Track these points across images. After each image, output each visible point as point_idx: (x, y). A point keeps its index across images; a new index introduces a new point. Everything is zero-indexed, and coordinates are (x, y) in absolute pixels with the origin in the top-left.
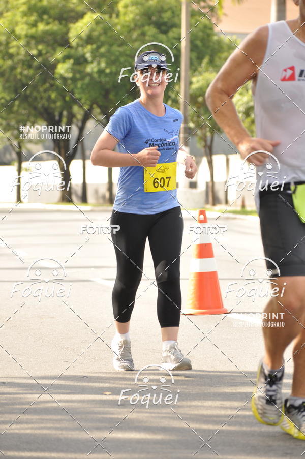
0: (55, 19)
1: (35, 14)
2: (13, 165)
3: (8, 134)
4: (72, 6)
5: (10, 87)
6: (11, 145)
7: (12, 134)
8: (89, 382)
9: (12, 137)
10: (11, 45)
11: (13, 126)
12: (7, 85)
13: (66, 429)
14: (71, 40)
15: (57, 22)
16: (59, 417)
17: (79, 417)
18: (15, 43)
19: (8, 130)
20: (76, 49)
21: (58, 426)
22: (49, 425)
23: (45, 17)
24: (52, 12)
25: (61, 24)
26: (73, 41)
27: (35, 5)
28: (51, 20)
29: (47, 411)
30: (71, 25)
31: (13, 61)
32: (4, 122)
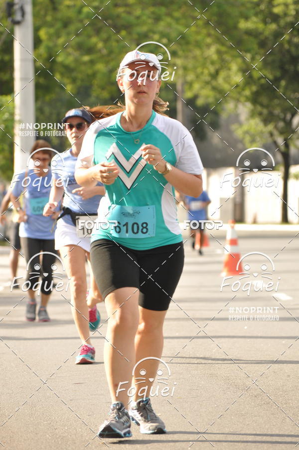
2: (278, 170)
3: (270, 127)
6: (275, 143)
7: (276, 127)
9: (276, 133)
11: (278, 116)
12: (270, 59)
19: (270, 122)
31: (278, 25)
32: (265, 111)
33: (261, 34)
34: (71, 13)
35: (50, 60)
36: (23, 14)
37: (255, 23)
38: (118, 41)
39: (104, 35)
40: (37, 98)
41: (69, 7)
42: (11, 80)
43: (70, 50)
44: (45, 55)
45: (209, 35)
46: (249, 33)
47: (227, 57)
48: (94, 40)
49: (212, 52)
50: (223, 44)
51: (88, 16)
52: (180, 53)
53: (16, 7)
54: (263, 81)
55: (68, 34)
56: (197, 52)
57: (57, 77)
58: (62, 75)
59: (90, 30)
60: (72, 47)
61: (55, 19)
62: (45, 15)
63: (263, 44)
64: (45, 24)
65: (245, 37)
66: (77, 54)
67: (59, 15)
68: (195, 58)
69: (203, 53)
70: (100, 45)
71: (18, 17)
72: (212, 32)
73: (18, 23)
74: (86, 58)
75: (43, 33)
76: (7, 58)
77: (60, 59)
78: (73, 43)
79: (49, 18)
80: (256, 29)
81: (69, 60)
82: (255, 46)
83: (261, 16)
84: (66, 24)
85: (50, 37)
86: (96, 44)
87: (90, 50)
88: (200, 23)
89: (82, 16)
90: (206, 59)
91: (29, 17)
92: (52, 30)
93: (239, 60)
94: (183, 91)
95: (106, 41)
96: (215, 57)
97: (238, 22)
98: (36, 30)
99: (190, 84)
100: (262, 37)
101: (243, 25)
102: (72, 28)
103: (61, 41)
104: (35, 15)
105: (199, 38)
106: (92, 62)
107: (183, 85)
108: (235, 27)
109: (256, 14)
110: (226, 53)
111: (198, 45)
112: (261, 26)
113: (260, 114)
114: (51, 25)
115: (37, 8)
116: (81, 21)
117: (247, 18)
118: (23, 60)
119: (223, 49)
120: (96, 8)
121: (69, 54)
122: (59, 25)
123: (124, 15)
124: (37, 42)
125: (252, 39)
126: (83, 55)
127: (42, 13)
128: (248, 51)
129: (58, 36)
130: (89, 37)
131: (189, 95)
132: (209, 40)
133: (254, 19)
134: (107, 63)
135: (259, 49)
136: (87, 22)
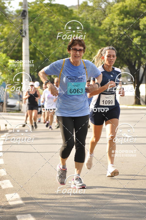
0: (133, 17)
1: (123, 15)
4: (141, 10)
8: (144, 194)
10: (111, 30)
13: (132, 217)
14: (140, 27)
15: (133, 18)
16: (129, 211)
17: (138, 211)
18: (113, 29)
20: (143, 31)
21: (128, 215)
22: (124, 215)
23: (128, 16)
24: (131, 13)
25: (135, 19)
26: (142, 27)
27: (123, 10)
28: (131, 17)
29: (123, 208)
30: (141, 19)
31: (112, 37)
33: (107, 40)
34: (42, 33)
35: (35, 49)
36: (26, 33)
38: (58, 43)
39: (53, 41)
41: (41, 31)
42: (22, 56)
43: (41, 46)
44: (33, 47)
45: (89, 41)
46: (102, 40)
47: (95, 48)
48: (50, 42)
50: (94, 44)
51: (48, 34)
53: (23, 31)
55: (41, 40)
57: (37, 55)
58: (39, 54)
59: (48, 39)
60: (42, 45)
61: (36, 35)
62: (33, 34)
64: (33, 37)
65: (101, 41)
66: (44, 47)
67: (38, 34)
70: (52, 44)
71: (24, 34)
72: (90, 39)
73: (24, 36)
74: (47, 48)
75: (32, 40)
76: (20, 48)
77: (38, 49)
78: (42, 43)
79: (34, 35)
80: (105, 39)
81: (42, 49)
83: (106, 34)
84: (40, 37)
85: (35, 41)
86: (50, 44)
87: (48, 46)
89: (46, 34)
91: (28, 35)
92: (35, 39)
95: (54, 43)
96: (91, 48)
97: (99, 36)
98: (30, 39)
100: (107, 41)
101: (100, 37)
102: (42, 38)
103: (39, 42)
104: (30, 34)
106: (49, 50)
108: (98, 38)
109: (105, 34)
110: (95, 47)
112: (106, 38)
114: (35, 37)
115: (30, 32)
116: (45, 36)
117: (102, 35)
118: (25, 49)
119: (94, 45)
120: (50, 31)
121: (41, 47)
122: (38, 37)
124: (30, 44)
125: (103, 42)
126: (46, 47)
127: (32, 33)
129: (37, 41)
130: (48, 41)
132: (89, 42)
133: (104, 35)
134: (54, 50)
136: (47, 36)
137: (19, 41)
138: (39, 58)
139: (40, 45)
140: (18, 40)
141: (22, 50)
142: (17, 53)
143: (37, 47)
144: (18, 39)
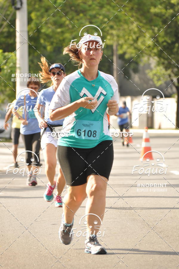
2: (174, 97)
3: (169, 72)
5: (171, 32)
6: (172, 81)
7: (172, 71)
9: (172, 75)
11: (174, 65)
12: (169, 30)
19: (169, 68)
31: (174, 11)
32: (166, 62)
33: (164, 15)
35: (38, 31)
36: (22, 4)
37: (160, 9)
38: (78, 20)
39: (70, 17)
40: (30, 54)
43: (49, 25)
44: (35, 28)
45: (132, 16)
46: (156, 15)
47: (143, 30)
48: (64, 19)
49: (134, 26)
50: (141, 22)
52: (115, 27)
54: (165, 44)
55: (48, 16)
56: (126, 26)
57: (42, 41)
58: (45, 40)
60: (51, 24)
61: (41, 7)
62: (35, 4)
63: (165, 22)
64: (34, 10)
65: (154, 18)
66: (53, 27)
67: (43, 4)
68: (124, 30)
69: (129, 27)
70: (67, 22)
71: (18, 5)
72: (134, 14)
73: (18, 9)
74: (59, 30)
75: (33, 15)
76: (12, 30)
77: (43, 31)
78: (51, 21)
79: (37, 6)
80: (161, 13)
81: (49, 31)
82: (160, 23)
83: (163, 5)
85: (38, 17)
86: (65, 22)
87: (61, 25)
88: (127, 9)
89: (57, 5)
90: (130, 30)
91: (25, 6)
92: (38, 14)
93: (151, 31)
94: (117, 50)
95: (71, 19)
96: (136, 29)
97: (150, 9)
98: (29, 13)
99: (121, 46)
100: (164, 18)
101: (153, 10)
102: (51, 12)
103: (44, 20)
104: (29, 4)
105: (127, 18)
106: (63, 32)
107: (117, 46)
108: (148, 12)
109: (161, 4)
110: (143, 27)
111: (126, 22)
112: (164, 11)
113: (163, 64)
114: (38, 11)
117: (155, 6)
118: (21, 31)
119: (141, 24)
121: (49, 28)
122: (43, 10)
123: (81, 4)
124: (30, 20)
125: (158, 18)
126: (57, 28)
127: (33, 3)
128: (155, 26)
129: (42, 17)
130: (61, 17)
131: (120, 52)
132: (132, 19)
133: (160, 7)
134: (72, 33)
135: (162, 24)
137: (10, 18)
138: (45, 48)
139: (46, 23)
140: (8, 15)
141: (15, 31)
142: (7, 37)
143: (41, 28)
144: (8, 13)
